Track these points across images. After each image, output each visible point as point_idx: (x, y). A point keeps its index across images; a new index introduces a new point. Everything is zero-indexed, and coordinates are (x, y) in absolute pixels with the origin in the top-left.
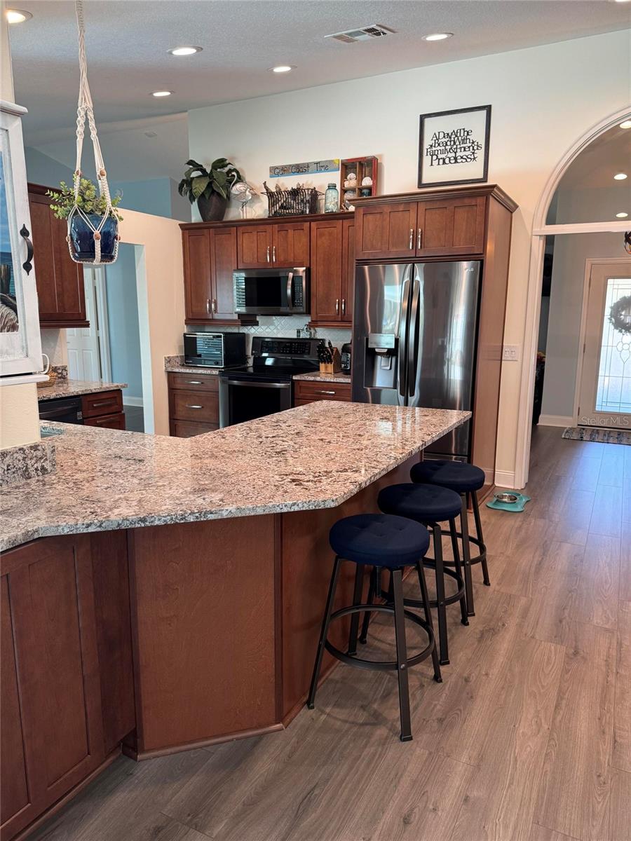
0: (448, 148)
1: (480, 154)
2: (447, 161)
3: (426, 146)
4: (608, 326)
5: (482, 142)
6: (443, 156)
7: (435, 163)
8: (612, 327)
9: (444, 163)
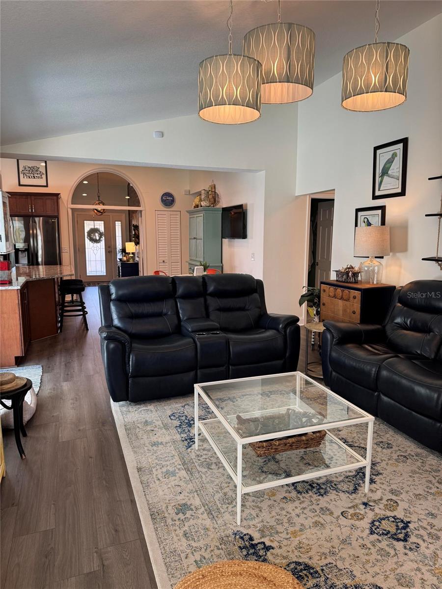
0: (30, 172)
1: (44, 176)
2: (30, 177)
3: (20, 170)
4: (87, 241)
5: (44, 172)
6: (29, 175)
7: (25, 177)
8: (89, 241)
9: (29, 178)
